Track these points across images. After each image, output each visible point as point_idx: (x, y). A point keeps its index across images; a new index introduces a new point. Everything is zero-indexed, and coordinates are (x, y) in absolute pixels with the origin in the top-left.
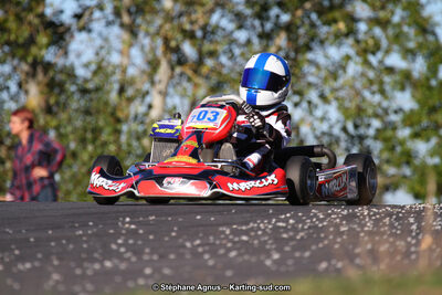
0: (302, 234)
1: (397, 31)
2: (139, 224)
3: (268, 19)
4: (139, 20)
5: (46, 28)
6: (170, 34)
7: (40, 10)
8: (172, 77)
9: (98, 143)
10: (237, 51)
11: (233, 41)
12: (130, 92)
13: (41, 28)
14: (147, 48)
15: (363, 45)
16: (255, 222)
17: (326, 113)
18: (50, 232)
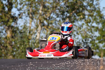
0: (72, 66)
1: (95, 17)
2: (33, 64)
3: (64, 15)
4: (34, 16)
5: (12, 18)
6: (41, 19)
7: (10, 14)
8: (41, 29)
9: (24, 45)
10: (57, 23)
11: (56, 20)
12: (32, 33)
13: (10, 18)
14: (36, 22)
15: (87, 21)
16: (61, 63)
17: (78, 37)
18: (12, 66)
